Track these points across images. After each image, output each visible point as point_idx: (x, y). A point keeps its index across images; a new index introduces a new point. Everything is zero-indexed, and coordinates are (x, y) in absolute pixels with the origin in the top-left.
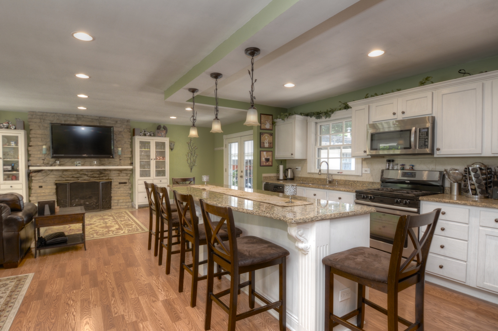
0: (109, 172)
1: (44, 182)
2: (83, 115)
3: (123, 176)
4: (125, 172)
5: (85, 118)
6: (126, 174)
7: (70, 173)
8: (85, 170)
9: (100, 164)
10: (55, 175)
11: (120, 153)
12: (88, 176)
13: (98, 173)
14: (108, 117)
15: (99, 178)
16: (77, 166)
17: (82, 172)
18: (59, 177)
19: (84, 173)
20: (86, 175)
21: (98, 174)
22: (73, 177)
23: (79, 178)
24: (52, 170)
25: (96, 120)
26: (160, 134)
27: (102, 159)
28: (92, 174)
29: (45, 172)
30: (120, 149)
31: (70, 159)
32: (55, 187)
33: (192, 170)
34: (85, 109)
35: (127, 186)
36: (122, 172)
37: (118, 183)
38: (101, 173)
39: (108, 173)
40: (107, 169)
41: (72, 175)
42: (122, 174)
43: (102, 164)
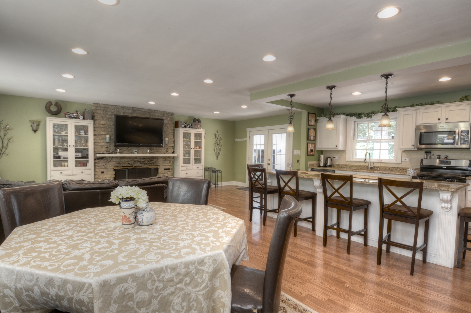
0: (157, 159)
1: (105, 168)
2: (137, 108)
3: (167, 163)
4: (168, 159)
5: (140, 111)
6: (169, 161)
7: (126, 160)
8: (139, 158)
9: (150, 152)
10: (115, 162)
11: (167, 143)
12: (140, 163)
13: (149, 160)
14: (157, 111)
15: (148, 165)
16: (134, 153)
17: (136, 159)
18: (118, 164)
19: (138, 160)
20: (139, 162)
22: (128, 164)
23: (133, 165)
24: (112, 158)
25: (148, 112)
26: (197, 126)
27: (151, 148)
28: (144, 161)
29: (106, 159)
30: (167, 139)
31: (127, 147)
32: (114, 173)
33: (218, 158)
34: (154, 103)
35: (170, 172)
36: (166, 159)
37: (163, 170)
38: (151, 160)
40: (156, 157)
41: (128, 161)
42: (166, 161)
43: (152, 152)
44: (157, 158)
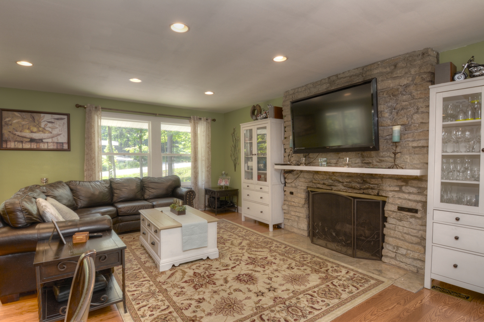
0: (380, 179)
1: (296, 187)
3: (409, 193)
6: (419, 188)
7: (321, 177)
8: (338, 174)
9: (362, 163)
10: (306, 178)
11: (396, 137)
12: (343, 185)
15: (362, 191)
16: (321, 165)
17: (335, 177)
18: (310, 182)
19: (337, 178)
21: (359, 183)
22: (324, 184)
23: (332, 187)
24: (301, 171)
27: (366, 154)
28: (350, 182)
30: (397, 129)
31: (318, 154)
35: (418, 218)
36: (410, 182)
37: (395, 208)
38: (365, 182)
39: (376, 182)
41: (323, 180)
42: (408, 188)
44: (382, 177)
